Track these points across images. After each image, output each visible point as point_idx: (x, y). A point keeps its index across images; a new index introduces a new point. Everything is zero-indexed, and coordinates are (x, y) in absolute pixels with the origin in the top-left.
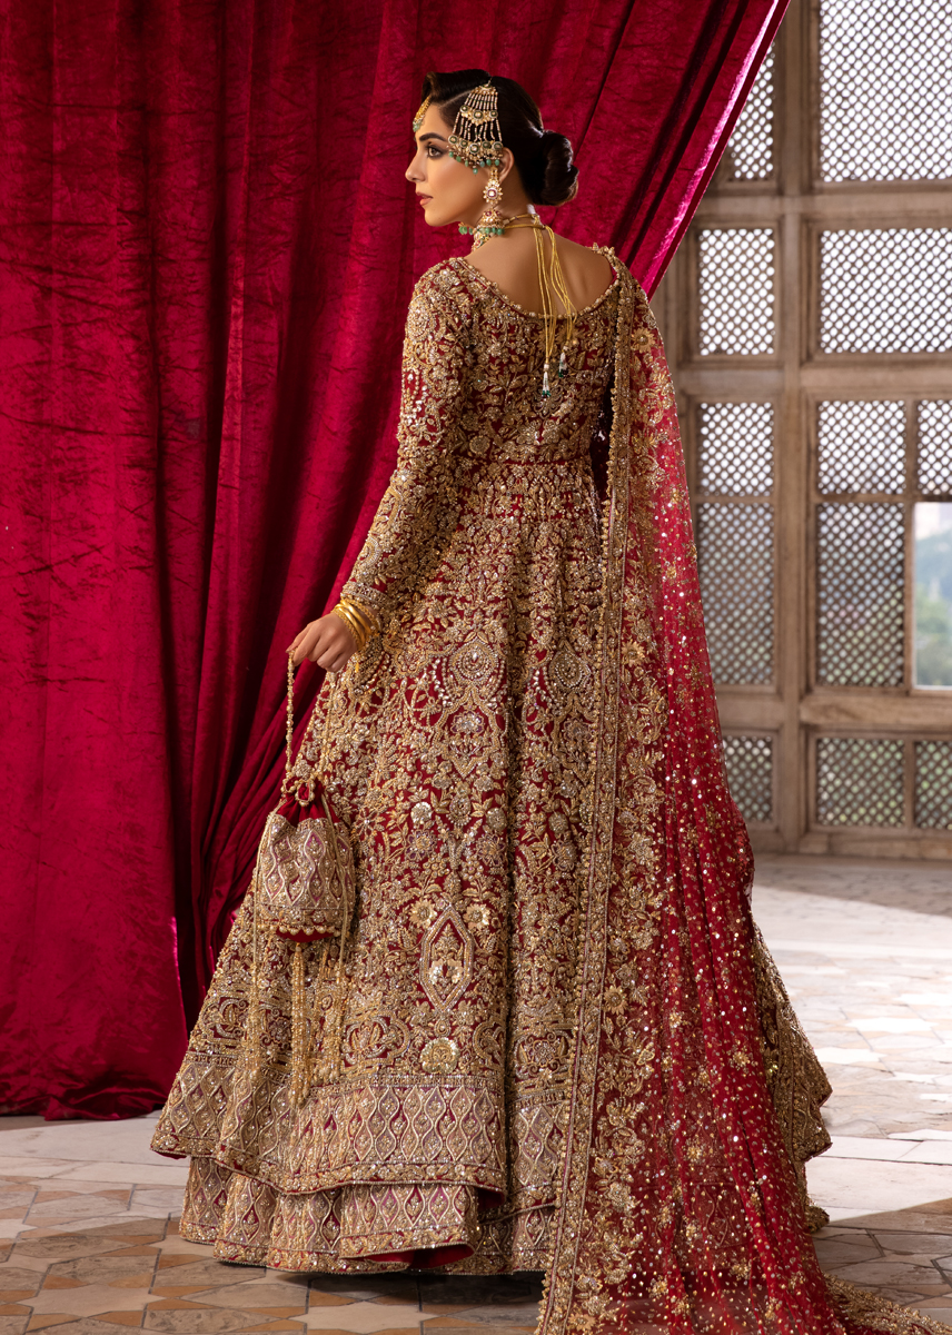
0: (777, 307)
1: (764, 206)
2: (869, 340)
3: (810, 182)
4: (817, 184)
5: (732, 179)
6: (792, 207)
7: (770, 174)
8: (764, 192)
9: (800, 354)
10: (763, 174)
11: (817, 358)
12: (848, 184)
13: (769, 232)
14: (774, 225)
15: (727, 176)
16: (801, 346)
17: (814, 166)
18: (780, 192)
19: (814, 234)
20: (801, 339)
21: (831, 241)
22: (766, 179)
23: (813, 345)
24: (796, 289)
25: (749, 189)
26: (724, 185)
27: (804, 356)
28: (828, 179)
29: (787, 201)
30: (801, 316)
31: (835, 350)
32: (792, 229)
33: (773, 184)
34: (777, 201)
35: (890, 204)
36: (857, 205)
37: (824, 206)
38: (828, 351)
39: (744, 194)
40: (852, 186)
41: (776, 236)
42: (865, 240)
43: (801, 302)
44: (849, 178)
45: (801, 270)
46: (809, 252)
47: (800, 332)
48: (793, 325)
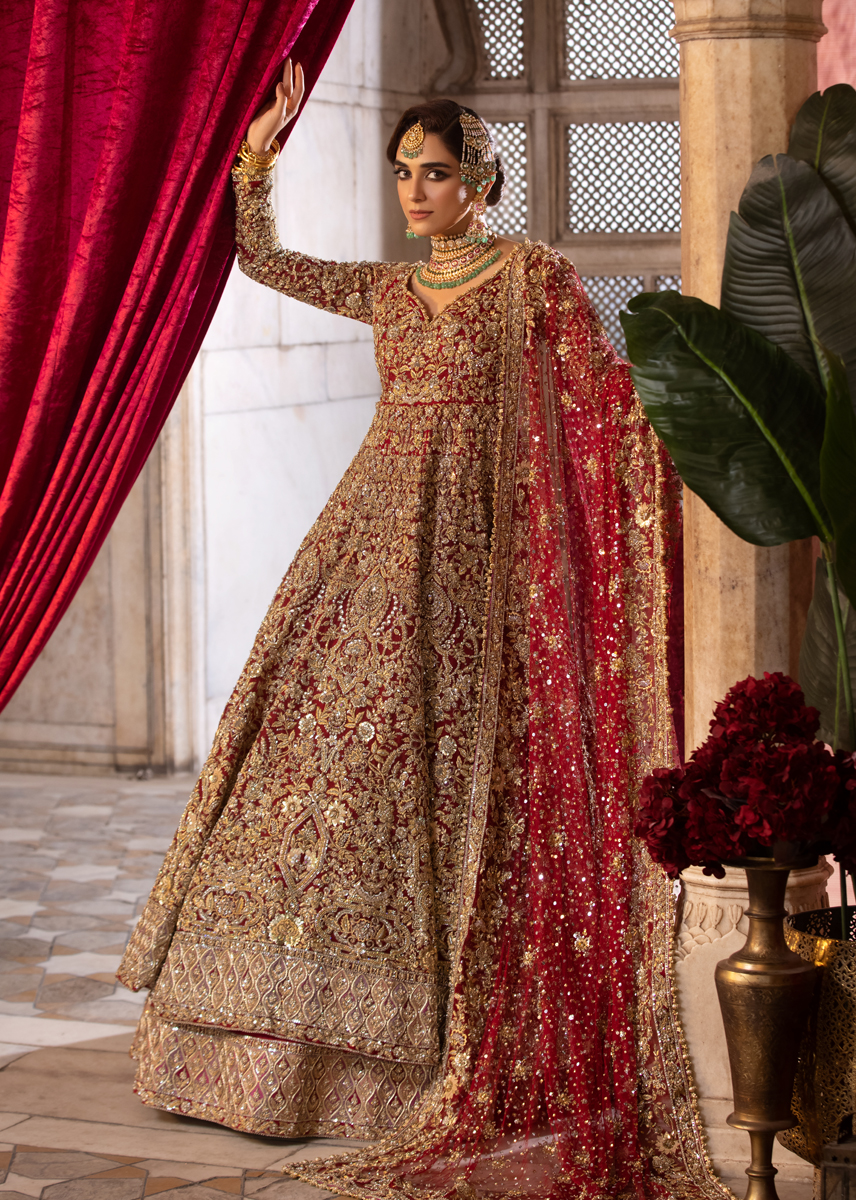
0: (529, 192)
1: (516, 102)
2: (613, 221)
3: (557, 81)
4: (563, 82)
5: (488, 78)
6: (541, 103)
7: (522, 73)
8: (516, 90)
9: (550, 234)
10: (515, 73)
11: (566, 238)
12: (591, 82)
13: (521, 125)
14: (526, 119)
15: (484, 76)
16: (551, 228)
17: (561, 66)
18: (530, 90)
19: (562, 128)
20: (550, 221)
21: (577, 134)
22: (518, 78)
23: (562, 226)
24: (546, 176)
25: (503, 87)
26: (480, 83)
27: (554, 236)
28: (573, 78)
29: (536, 97)
30: (550, 200)
31: (582, 231)
32: (541, 122)
33: (524, 83)
34: (528, 98)
35: (628, 100)
36: (598, 101)
37: (570, 102)
38: (576, 231)
39: (498, 91)
40: (594, 84)
41: (528, 129)
42: (606, 132)
43: (550, 188)
44: (592, 77)
45: (549, 159)
46: (557, 142)
47: (550, 215)
48: (544, 209)
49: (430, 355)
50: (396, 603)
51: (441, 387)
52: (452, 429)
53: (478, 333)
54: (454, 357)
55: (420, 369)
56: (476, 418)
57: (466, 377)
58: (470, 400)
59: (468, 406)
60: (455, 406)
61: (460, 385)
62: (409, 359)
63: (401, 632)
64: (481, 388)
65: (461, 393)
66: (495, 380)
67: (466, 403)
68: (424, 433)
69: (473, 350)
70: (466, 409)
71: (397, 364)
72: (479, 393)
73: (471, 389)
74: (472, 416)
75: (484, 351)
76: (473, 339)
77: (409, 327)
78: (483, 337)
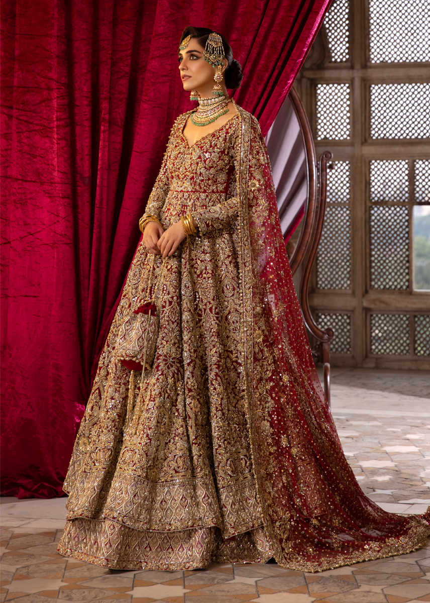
0: (351, 118)
1: (345, 74)
2: (393, 133)
3: (365, 62)
4: (368, 64)
5: (331, 62)
6: (357, 74)
7: (347, 60)
8: (345, 68)
9: (362, 139)
10: (344, 59)
11: (369, 141)
12: (382, 64)
13: (347, 85)
14: (350, 82)
15: (328, 61)
16: (362, 136)
17: (367, 56)
18: (352, 68)
19: (367, 86)
20: (362, 133)
21: (375, 90)
22: (346, 61)
23: (367, 135)
24: (359, 110)
25: (338, 66)
26: (327, 64)
27: (363, 140)
28: (373, 62)
29: (355, 71)
30: (362, 122)
31: (377, 138)
32: (357, 84)
33: (349, 64)
34: (351, 72)
35: (401, 73)
36: (386, 73)
37: (372, 74)
38: (374, 138)
39: (336, 68)
40: (384, 65)
41: (350, 87)
42: (390, 88)
43: (362, 116)
44: (382, 61)
45: (361, 102)
46: (365, 94)
47: (362, 130)
48: (358, 127)
49: (187, 167)
50: (165, 289)
51: (191, 184)
52: (195, 204)
53: (207, 159)
54: (196, 170)
55: (183, 174)
56: (207, 200)
57: (202, 180)
58: (205, 192)
59: (203, 194)
60: (197, 194)
61: (200, 184)
62: (179, 169)
63: (166, 304)
64: (210, 186)
65: (201, 188)
66: (217, 181)
67: (203, 192)
68: (183, 206)
69: (205, 167)
70: (203, 196)
71: (174, 171)
72: (209, 188)
73: (205, 186)
74: (206, 199)
75: (211, 167)
76: (205, 161)
77: (180, 153)
78: (210, 161)
